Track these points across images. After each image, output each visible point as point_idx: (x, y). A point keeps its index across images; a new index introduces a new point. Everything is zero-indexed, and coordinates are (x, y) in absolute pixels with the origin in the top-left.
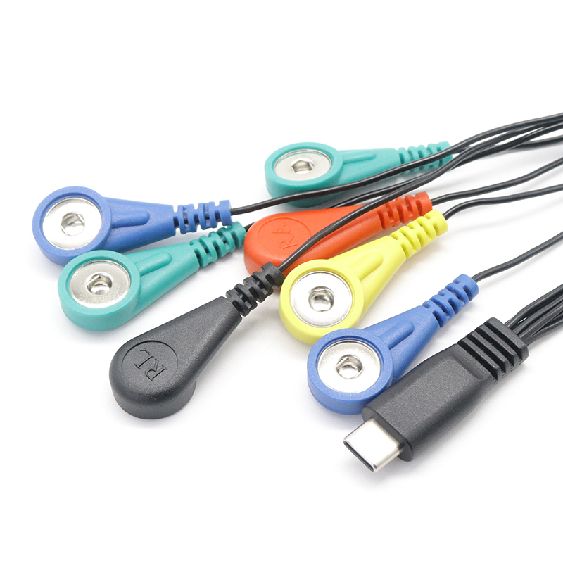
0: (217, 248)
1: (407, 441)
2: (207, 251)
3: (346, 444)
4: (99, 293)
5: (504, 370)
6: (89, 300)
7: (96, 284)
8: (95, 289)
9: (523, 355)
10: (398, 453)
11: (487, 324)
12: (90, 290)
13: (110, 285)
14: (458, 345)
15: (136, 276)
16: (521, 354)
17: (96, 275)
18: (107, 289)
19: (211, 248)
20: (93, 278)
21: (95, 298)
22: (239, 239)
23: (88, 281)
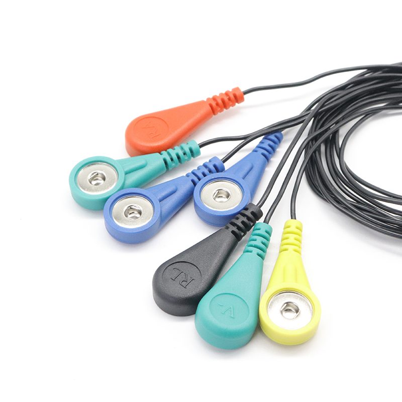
0: (179, 157)
2: (172, 160)
4: (97, 184)
6: (90, 189)
7: (95, 179)
8: (94, 182)
12: (91, 183)
13: (104, 179)
15: (122, 174)
17: (95, 173)
18: (102, 182)
19: (175, 157)
20: (93, 174)
21: (94, 187)
22: (194, 152)
23: (89, 177)
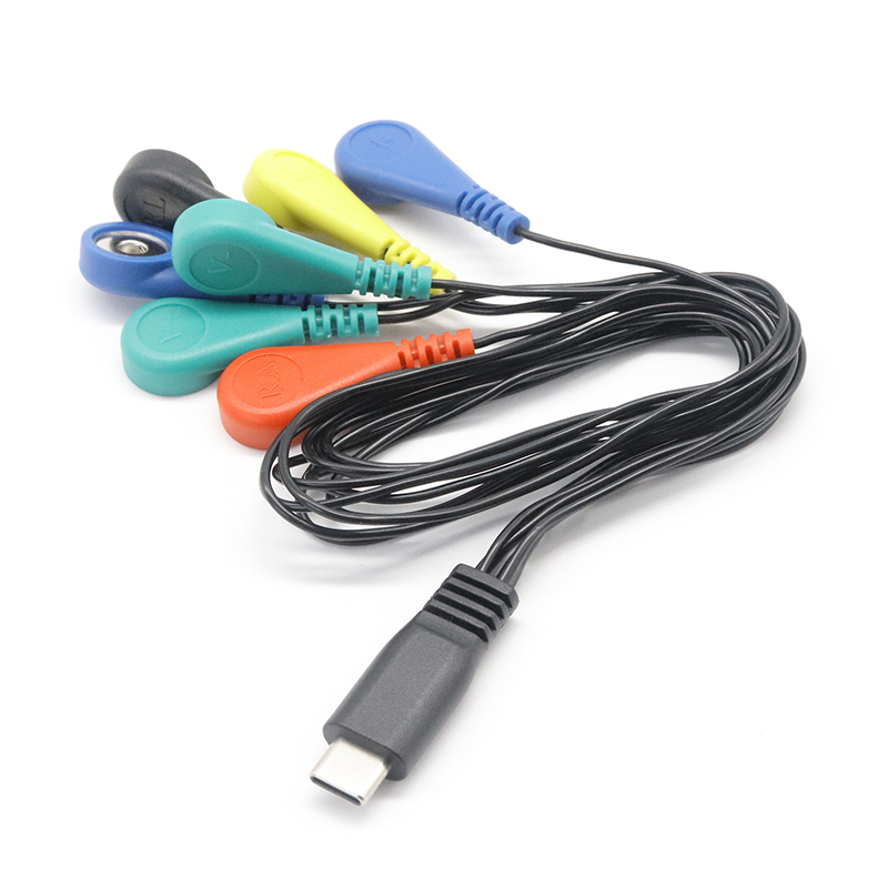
1: (394, 752)
3: (315, 780)
5: (493, 628)
9: (513, 602)
10: (385, 774)
11: (455, 574)
14: (425, 612)
16: (509, 601)
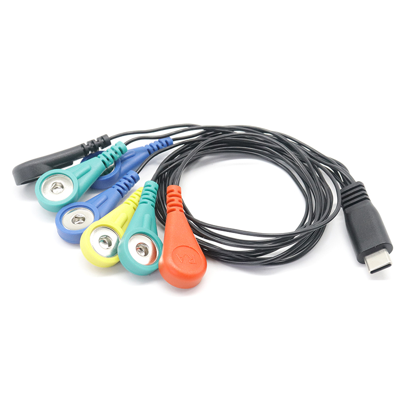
12: (52, 191)
